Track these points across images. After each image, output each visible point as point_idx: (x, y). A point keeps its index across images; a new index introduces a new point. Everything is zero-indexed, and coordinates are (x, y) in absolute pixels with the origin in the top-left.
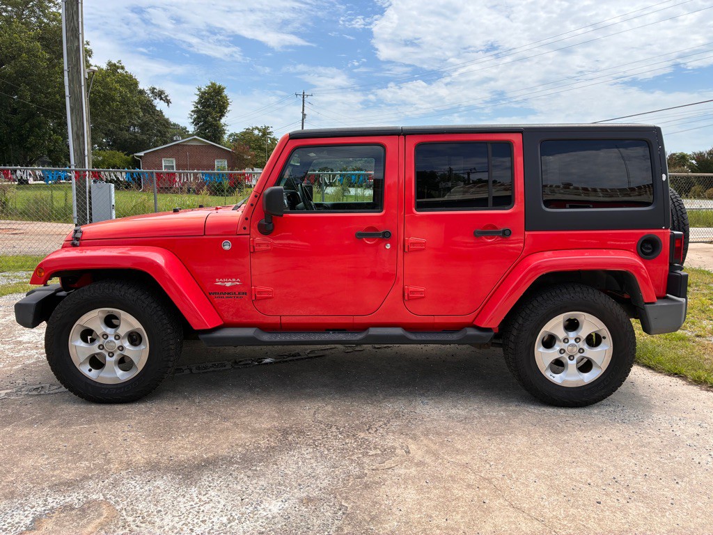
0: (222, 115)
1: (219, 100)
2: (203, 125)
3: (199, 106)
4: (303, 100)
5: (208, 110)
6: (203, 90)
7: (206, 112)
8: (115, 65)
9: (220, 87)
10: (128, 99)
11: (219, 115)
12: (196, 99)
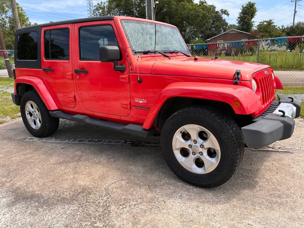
0: (252, 17)
1: (251, 10)
2: (242, 24)
3: (242, 15)
4: (296, 4)
5: (245, 15)
6: (244, 6)
7: (245, 17)
8: (202, 2)
9: (253, 3)
10: (207, 16)
11: (250, 17)
12: (240, 11)
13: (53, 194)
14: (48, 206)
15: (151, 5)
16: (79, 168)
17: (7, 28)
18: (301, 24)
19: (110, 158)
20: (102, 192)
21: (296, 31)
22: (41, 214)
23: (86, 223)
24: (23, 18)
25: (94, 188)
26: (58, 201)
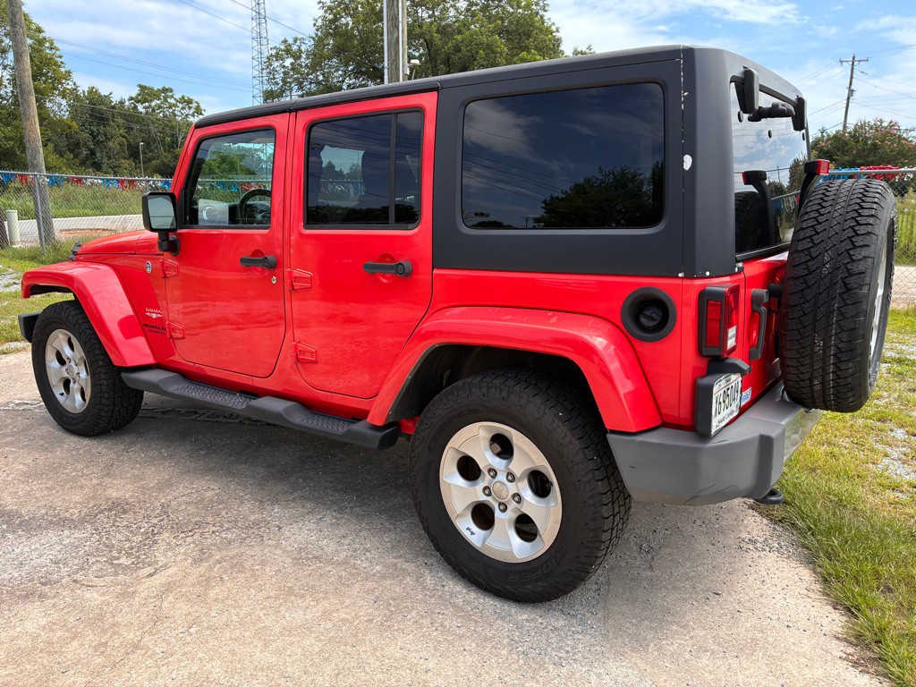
13: (43, 511)
14: (28, 531)
15: (398, 69)
16: (119, 466)
17: (5, 99)
18: (867, 128)
19: (198, 450)
20: (154, 510)
21: (852, 148)
22: (10, 543)
23: (98, 559)
24: (54, 70)
25: (139, 502)
26: (51, 522)
